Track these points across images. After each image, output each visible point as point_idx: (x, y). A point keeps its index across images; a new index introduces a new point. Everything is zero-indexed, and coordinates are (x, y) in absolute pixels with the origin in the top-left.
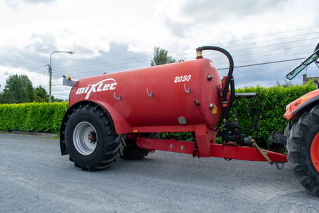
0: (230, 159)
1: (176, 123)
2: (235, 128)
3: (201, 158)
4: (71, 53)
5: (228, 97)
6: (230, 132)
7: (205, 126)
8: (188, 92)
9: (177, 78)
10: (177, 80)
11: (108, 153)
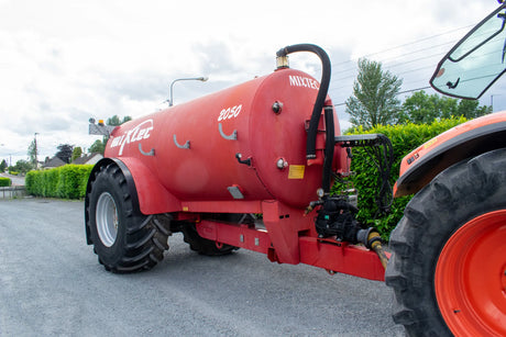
0: (335, 272)
1: (228, 197)
2: (339, 208)
3: (283, 265)
4: (202, 79)
5: (320, 145)
6: (327, 217)
7: (276, 203)
8: (232, 137)
9: (223, 112)
10: (224, 115)
11: (129, 246)
